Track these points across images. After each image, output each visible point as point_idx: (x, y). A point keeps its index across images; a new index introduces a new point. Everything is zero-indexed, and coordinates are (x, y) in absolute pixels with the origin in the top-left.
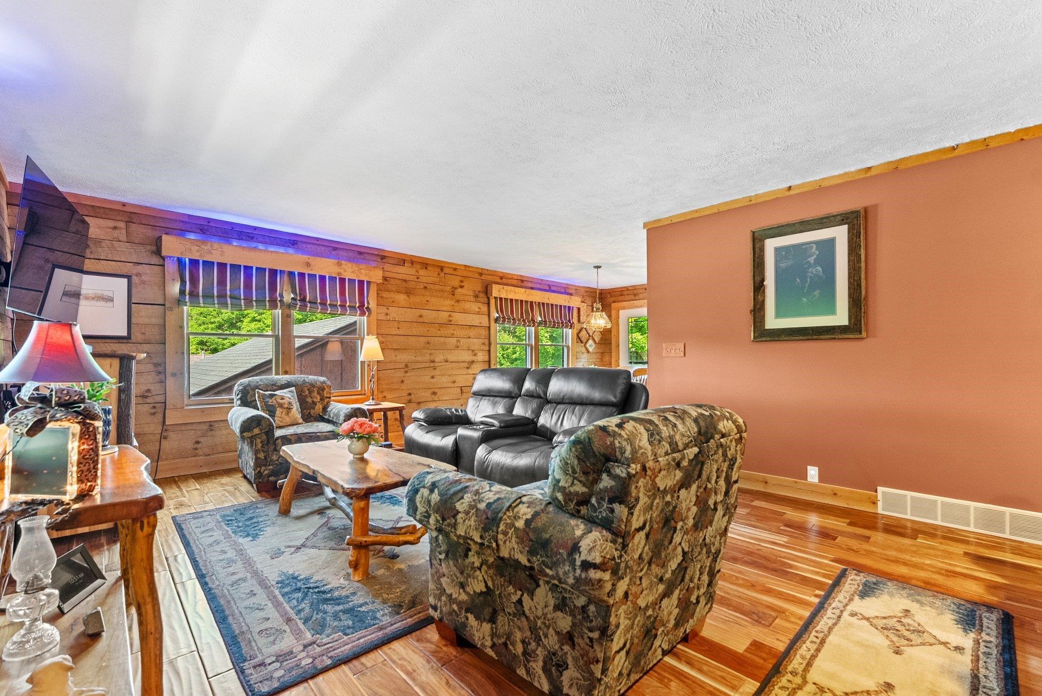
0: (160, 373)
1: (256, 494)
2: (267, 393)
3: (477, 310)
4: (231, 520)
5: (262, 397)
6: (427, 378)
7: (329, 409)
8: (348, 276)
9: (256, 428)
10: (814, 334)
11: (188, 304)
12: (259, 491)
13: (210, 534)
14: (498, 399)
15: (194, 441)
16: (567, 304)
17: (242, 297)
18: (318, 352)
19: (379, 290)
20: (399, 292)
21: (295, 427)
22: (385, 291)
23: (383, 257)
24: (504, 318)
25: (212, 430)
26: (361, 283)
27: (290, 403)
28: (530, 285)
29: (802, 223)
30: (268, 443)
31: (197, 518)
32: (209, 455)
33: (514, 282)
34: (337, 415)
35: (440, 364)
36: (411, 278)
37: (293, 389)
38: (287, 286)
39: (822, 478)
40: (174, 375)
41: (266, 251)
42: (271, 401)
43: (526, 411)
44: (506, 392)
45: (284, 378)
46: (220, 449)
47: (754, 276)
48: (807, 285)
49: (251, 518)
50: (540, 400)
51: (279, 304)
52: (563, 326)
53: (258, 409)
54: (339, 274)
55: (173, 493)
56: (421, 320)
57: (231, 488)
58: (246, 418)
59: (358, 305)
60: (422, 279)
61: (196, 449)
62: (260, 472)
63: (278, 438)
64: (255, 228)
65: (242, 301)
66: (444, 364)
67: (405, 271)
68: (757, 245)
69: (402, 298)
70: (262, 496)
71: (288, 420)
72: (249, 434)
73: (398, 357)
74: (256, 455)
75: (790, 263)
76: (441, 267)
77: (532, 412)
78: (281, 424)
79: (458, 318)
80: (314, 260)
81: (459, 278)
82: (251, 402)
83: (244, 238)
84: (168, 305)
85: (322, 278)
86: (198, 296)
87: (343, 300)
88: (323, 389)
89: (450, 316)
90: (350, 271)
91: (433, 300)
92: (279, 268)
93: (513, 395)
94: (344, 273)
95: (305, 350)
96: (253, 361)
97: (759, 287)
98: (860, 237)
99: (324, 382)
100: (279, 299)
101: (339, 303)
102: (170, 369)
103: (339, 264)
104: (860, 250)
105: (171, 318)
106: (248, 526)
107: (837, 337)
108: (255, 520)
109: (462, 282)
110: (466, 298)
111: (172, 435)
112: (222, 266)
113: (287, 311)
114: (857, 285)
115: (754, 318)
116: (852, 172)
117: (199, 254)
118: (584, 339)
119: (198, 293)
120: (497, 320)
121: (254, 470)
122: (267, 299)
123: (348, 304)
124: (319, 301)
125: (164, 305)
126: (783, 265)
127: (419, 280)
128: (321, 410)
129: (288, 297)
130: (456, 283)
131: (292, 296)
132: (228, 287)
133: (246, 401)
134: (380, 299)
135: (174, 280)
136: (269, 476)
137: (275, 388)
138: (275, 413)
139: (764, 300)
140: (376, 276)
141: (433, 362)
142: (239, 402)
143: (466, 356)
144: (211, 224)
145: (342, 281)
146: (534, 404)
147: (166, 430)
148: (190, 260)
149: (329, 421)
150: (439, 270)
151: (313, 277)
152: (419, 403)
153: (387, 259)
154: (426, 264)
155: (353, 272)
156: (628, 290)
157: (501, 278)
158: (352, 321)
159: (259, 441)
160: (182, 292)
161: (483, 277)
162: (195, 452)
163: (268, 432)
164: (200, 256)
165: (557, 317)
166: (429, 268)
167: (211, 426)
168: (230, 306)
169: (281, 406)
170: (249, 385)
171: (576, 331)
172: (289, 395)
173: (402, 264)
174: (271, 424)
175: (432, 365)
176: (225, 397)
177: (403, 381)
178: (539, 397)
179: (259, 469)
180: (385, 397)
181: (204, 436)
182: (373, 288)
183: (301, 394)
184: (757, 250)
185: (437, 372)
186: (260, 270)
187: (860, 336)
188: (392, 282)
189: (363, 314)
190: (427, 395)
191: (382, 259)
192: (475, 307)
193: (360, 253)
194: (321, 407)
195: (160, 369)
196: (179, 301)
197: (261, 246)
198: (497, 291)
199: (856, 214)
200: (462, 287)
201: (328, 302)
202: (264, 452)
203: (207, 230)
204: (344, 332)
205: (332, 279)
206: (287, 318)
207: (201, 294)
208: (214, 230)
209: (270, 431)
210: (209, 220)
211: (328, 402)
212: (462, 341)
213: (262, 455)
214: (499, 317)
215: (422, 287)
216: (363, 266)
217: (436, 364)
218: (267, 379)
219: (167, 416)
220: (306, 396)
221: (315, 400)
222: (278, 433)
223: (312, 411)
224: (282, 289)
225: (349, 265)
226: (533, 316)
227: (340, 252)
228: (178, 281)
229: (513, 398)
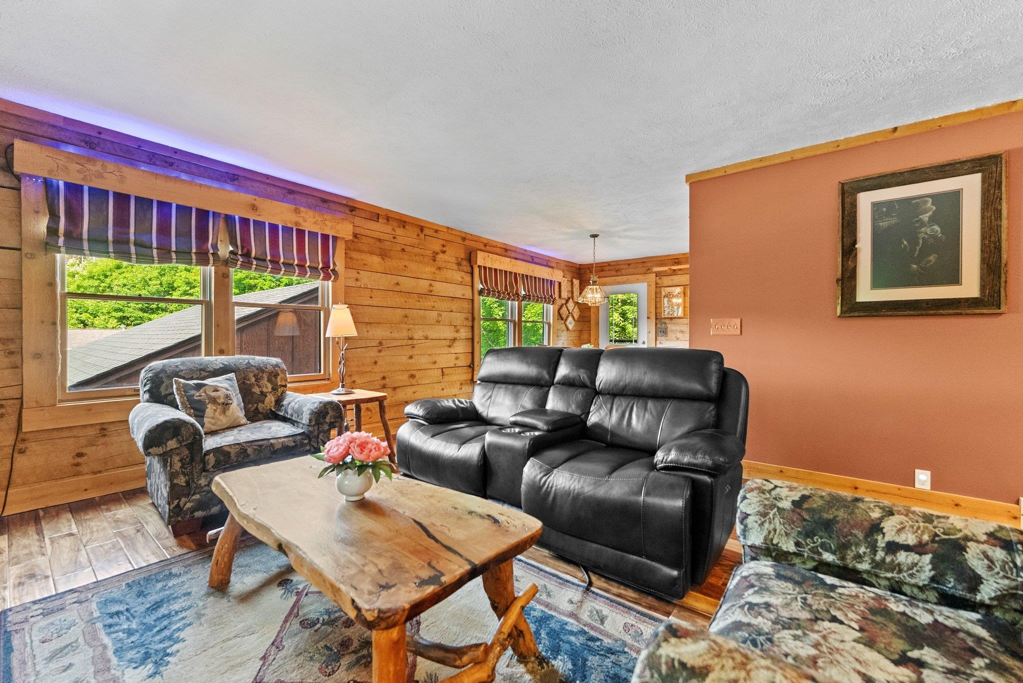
0: (11, 353)
1: (171, 541)
2: (191, 382)
3: (460, 279)
4: (118, 613)
5: (185, 389)
6: (404, 359)
7: (285, 403)
8: (308, 227)
9: (172, 439)
10: (930, 309)
11: (63, 249)
12: (176, 534)
13: (66, 661)
14: (519, 387)
15: (73, 454)
16: (549, 278)
17: (155, 245)
18: (264, 326)
19: (347, 249)
20: (372, 253)
21: (235, 431)
22: (355, 250)
23: (353, 209)
24: (488, 290)
25: (105, 435)
26: (325, 237)
27: (227, 397)
28: (513, 255)
29: (913, 171)
30: (192, 460)
31: (52, 612)
32: (100, 472)
33: (498, 251)
34: (299, 412)
35: (420, 342)
36: (386, 237)
37: (232, 375)
38: (223, 235)
39: (935, 485)
40: (37, 356)
41: (190, 183)
42: (197, 395)
43: (569, 405)
44: (531, 379)
45: (219, 360)
46: (119, 461)
47: (843, 238)
48: (918, 248)
49: (157, 605)
50: (587, 390)
51: (211, 258)
52: (546, 301)
53: (177, 407)
54: (297, 223)
55: (25, 547)
56: (397, 288)
57: (129, 530)
58: (155, 424)
59: (321, 266)
60: (399, 239)
61: (78, 465)
62: (178, 505)
63: (208, 452)
64: (176, 151)
65: (155, 251)
66: (423, 341)
67: (379, 228)
68: (847, 200)
69: (375, 260)
70: (181, 545)
71: (224, 421)
72: (160, 450)
73: (370, 333)
74: (171, 480)
75: (894, 221)
76: (421, 227)
77: (578, 407)
78: (214, 428)
79: (440, 288)
80: (260, 202)
81: (442, 242)
82: (166, 396)
83: (158, 163)
84: (26, 249)
85: (274, 228)
86: (81, 239)
87: (302, 258)
88: (276, 375)
89: (431, 285)
90: (311, 221)
91: (412, 266)
92: (211, 208)
93: (543, 382)
94: (304, 224)
95: (246, 323)
96: (178, 336)
97: (849, 251)
98: (1000, 188)
99: (277, 365)
100: (211, 251)
101: (296, 262)
102: (29, 346)
103: (297, 211)
104: (1000, 204)
105: (33, 270)
106: (149, 628)
107: (963, 312)
108: (163, 611)
109: (443, 246)
110: (449, 265)
111: (33, 446)
112: (122, 199)
113: (223, 269)
114: (995, 248)
115: (842, 289)
116: (988, 108)
117: (81, 176)
118: (564, 316)
119: (81, 234)
120: (481, 292)
121: (169, 504)
122: (194, 250)
123: (308, 264)
124: (269, 258)
125: (20, 249)
126: (884, 224)
127: (395, 240)
128: (273, 403)
129: (225, 250)
130: (438, 248)
131: (231, 248)
132: (132, 230)
133: (158, 396)
134: (348, 260)
135: (37, 212)
136: (193, 510)
137: (204, 374)
138: (204, 411)
139: (855, 267)
140: (344, 229)
141: (411, 339)
142: (147, 396)
143: (449, 333)
144: (102, 136)
145: (301, 233)
146: (578, 395)
147: (23, 440)
148: (67, 184)
149: (285, 419)
150: (418, 230)
151: (259, 225)
152: (395, 389)
153: (357, 211)
154: (403, 222)
155: (315, 223)
156: (610, 265)
157: (485, 246)
158: (312, 287)
159: (176, 459)
160: (52, 231)
161: (467, 242)
162: (76, 469)
163: (191, 444)
164: (83, 179)
165: (540, 291)
166: (407, 227)
167: (103, 430)
168: (134, 256)
169: (214, 400)
170: (163, 371)
171: (557, 307)
172: (225, 385)
173: (376, 219)
174: (197, 432)
175: (410, 342)
176: (125, 387)
177: (376, 363)
178: (583, 386)
179: (176, 502)
180: (354, 382)
181: (91, 444)
182: (341, 246)
183: (244, 383)
184: (847, 206)
185: (415, 352)
186: (184, 210)
187: (999, 311)
188: (364, 240)
189: (327, 278)
190: (403, 378)
191: (351, 211)
192: (458, 276)
193: (324, 201)
194: (273, 399)
195: (12, 347)
196: (47, 244)
197: (184, 177)
198: (482, 259)
199: (995, 159)
200: (444, 252)
201: (282, 260)
202: (184, 474)
203: (98, 144)
204: (301, 301)
205: (287, 230)
206: (223, 280)
207: (85, 236)
208: (109, 145)
209: (196, 441)
210: (100, 130)
211: (283, 392)
212: (444, 314)
213: (181, 481)
214: (484, 289)
215: (399, 249)
216: (328, 217)
217: (415, 342)
218: (193, 362)
219: (24, 418)
220: (251, 385)
221: (265, 390)
222: (209, 443)
223: (260, 406)
224: (216, 238)
225: (311, 213)
226: (517, 289)
227: (298, 197)
228: (45, 215)
229: (542, 386)
